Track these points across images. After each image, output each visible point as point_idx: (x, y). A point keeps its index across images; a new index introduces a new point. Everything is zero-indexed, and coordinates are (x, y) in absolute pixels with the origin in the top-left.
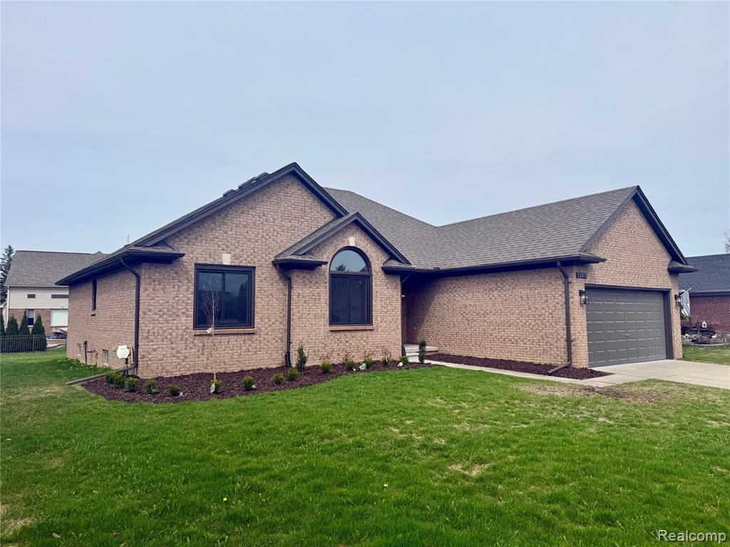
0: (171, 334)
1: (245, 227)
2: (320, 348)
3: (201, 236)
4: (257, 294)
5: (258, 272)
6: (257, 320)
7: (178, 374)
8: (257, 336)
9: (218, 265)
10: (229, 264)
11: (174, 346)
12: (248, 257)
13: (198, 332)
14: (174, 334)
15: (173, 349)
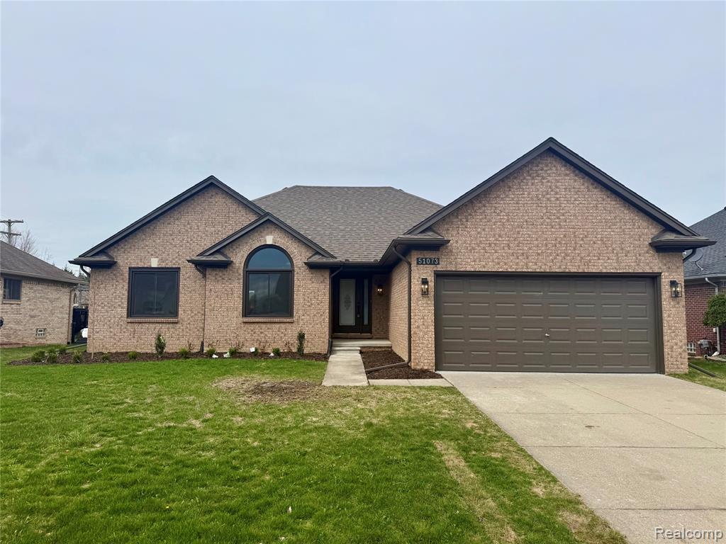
0: (109, 321)
1: (171, 235)
2: (232, 338)
3: (134, 246)
4: (181, 290)
5: (182, 272)
6: (181, 312)
7: (114, 351)
8: (180, 325)
9: (147, 268)
10: (155, 266)
11: (112, 330)
12: (174, 259)
13: (129, 320)
14: (112, 321)
15: (111, 332)
